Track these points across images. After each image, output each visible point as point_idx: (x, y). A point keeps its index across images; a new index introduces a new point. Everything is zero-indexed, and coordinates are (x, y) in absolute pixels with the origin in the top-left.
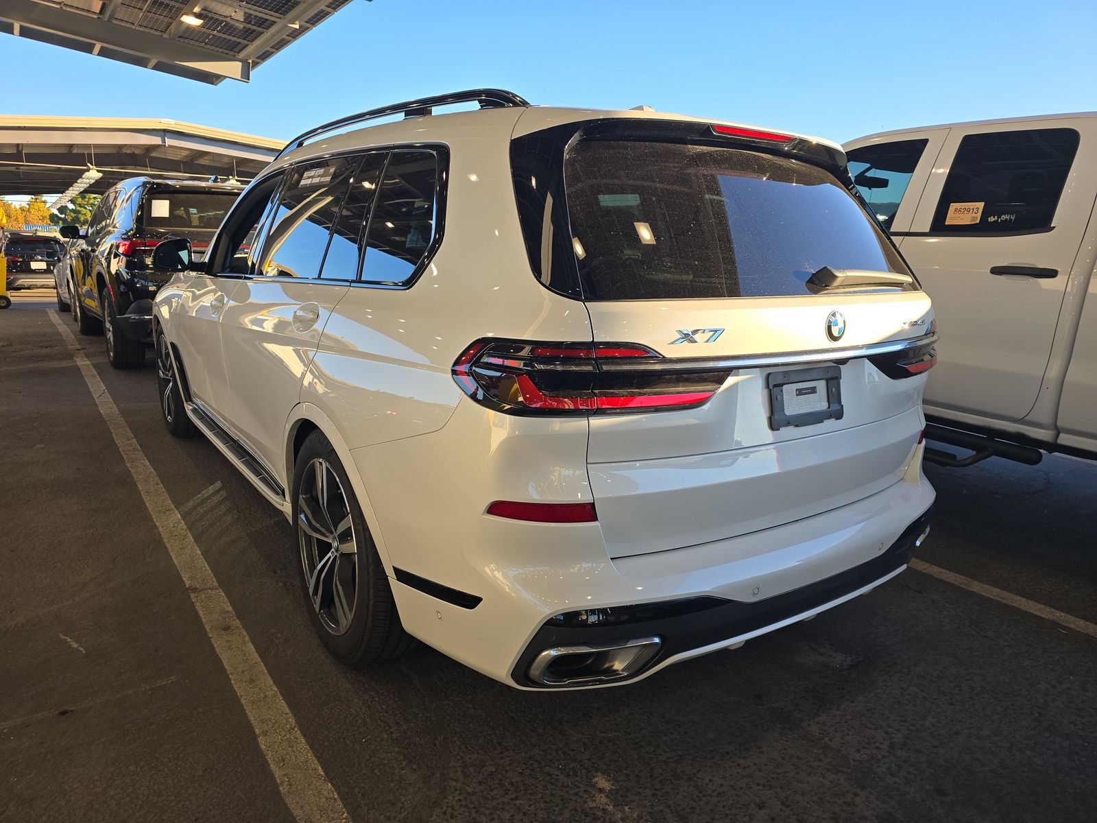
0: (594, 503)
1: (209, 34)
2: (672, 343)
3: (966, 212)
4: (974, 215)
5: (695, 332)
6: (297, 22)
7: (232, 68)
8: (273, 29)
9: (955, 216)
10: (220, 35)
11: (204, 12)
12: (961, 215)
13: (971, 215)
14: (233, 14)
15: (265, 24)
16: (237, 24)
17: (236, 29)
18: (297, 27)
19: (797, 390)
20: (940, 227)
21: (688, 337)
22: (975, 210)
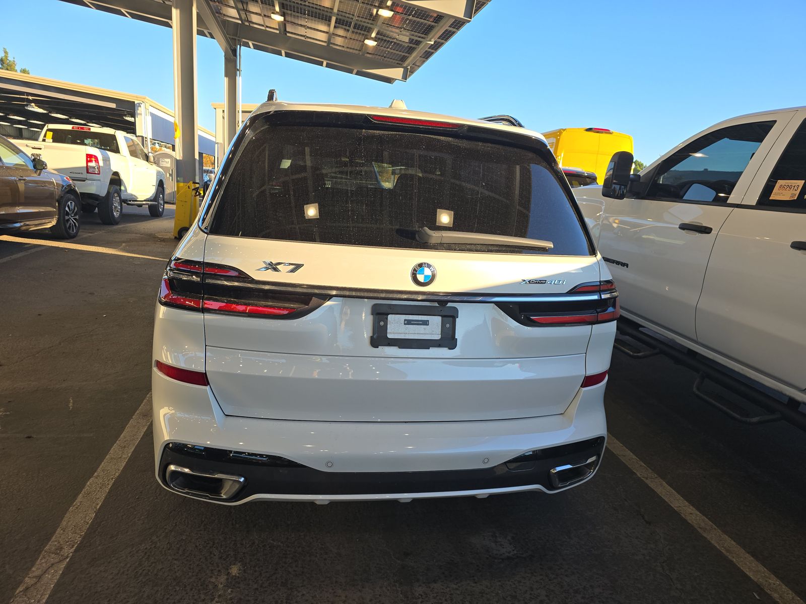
0: (206, 372)
1: (386, 51)
2: (259, 270)
3: (788, 190)
4: (794, 192)
5: (279, 264)
6: (432, 40)
7: (396, 73)
8: (421, 46)
9: (779, 192)
10: (392, 51)
11: (379, 36)
12: (784, 192)
13: (792, 191)
14: (397, 37)
15: (418, 43)
16: (404, 44)
17: (404, 47)
18: (432, 43)
19: (405, 320)
20: (765, 202)
21: (273, 267)
22: (796, 188)
